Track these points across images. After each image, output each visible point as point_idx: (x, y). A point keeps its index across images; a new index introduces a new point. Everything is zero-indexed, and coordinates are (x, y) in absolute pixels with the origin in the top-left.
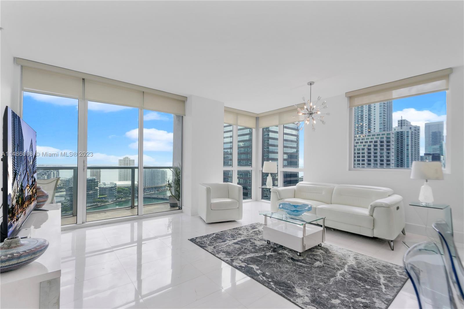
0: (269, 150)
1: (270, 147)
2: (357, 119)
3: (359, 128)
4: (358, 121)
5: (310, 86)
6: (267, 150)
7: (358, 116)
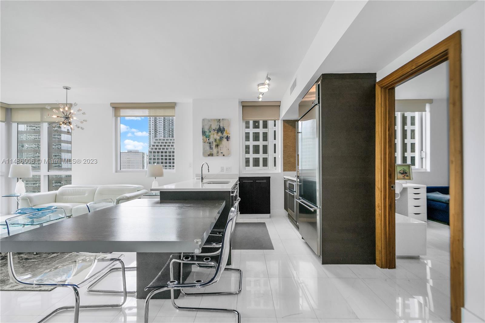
0: (62, 148)
1: (62, 144)
2: (168, 123)
3: (170, 131)
4: (169, 125)
5: (66, 90)
6: (58, 148)
7: (169, 120)
